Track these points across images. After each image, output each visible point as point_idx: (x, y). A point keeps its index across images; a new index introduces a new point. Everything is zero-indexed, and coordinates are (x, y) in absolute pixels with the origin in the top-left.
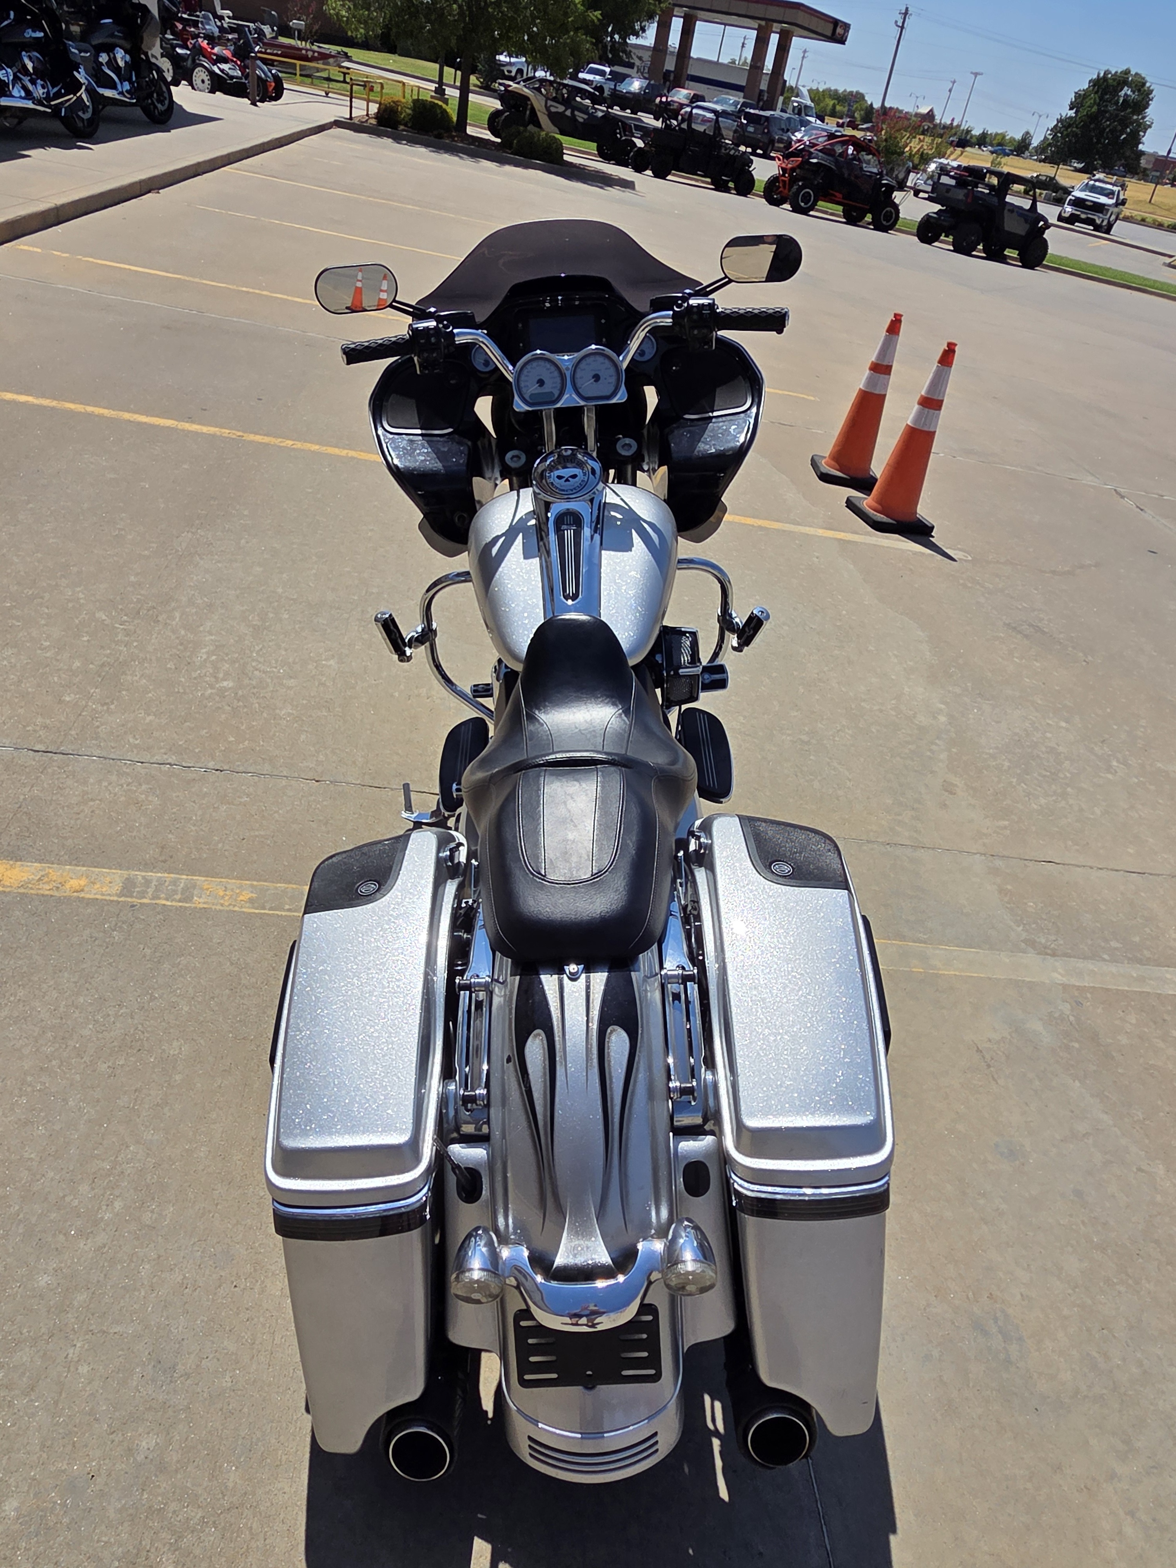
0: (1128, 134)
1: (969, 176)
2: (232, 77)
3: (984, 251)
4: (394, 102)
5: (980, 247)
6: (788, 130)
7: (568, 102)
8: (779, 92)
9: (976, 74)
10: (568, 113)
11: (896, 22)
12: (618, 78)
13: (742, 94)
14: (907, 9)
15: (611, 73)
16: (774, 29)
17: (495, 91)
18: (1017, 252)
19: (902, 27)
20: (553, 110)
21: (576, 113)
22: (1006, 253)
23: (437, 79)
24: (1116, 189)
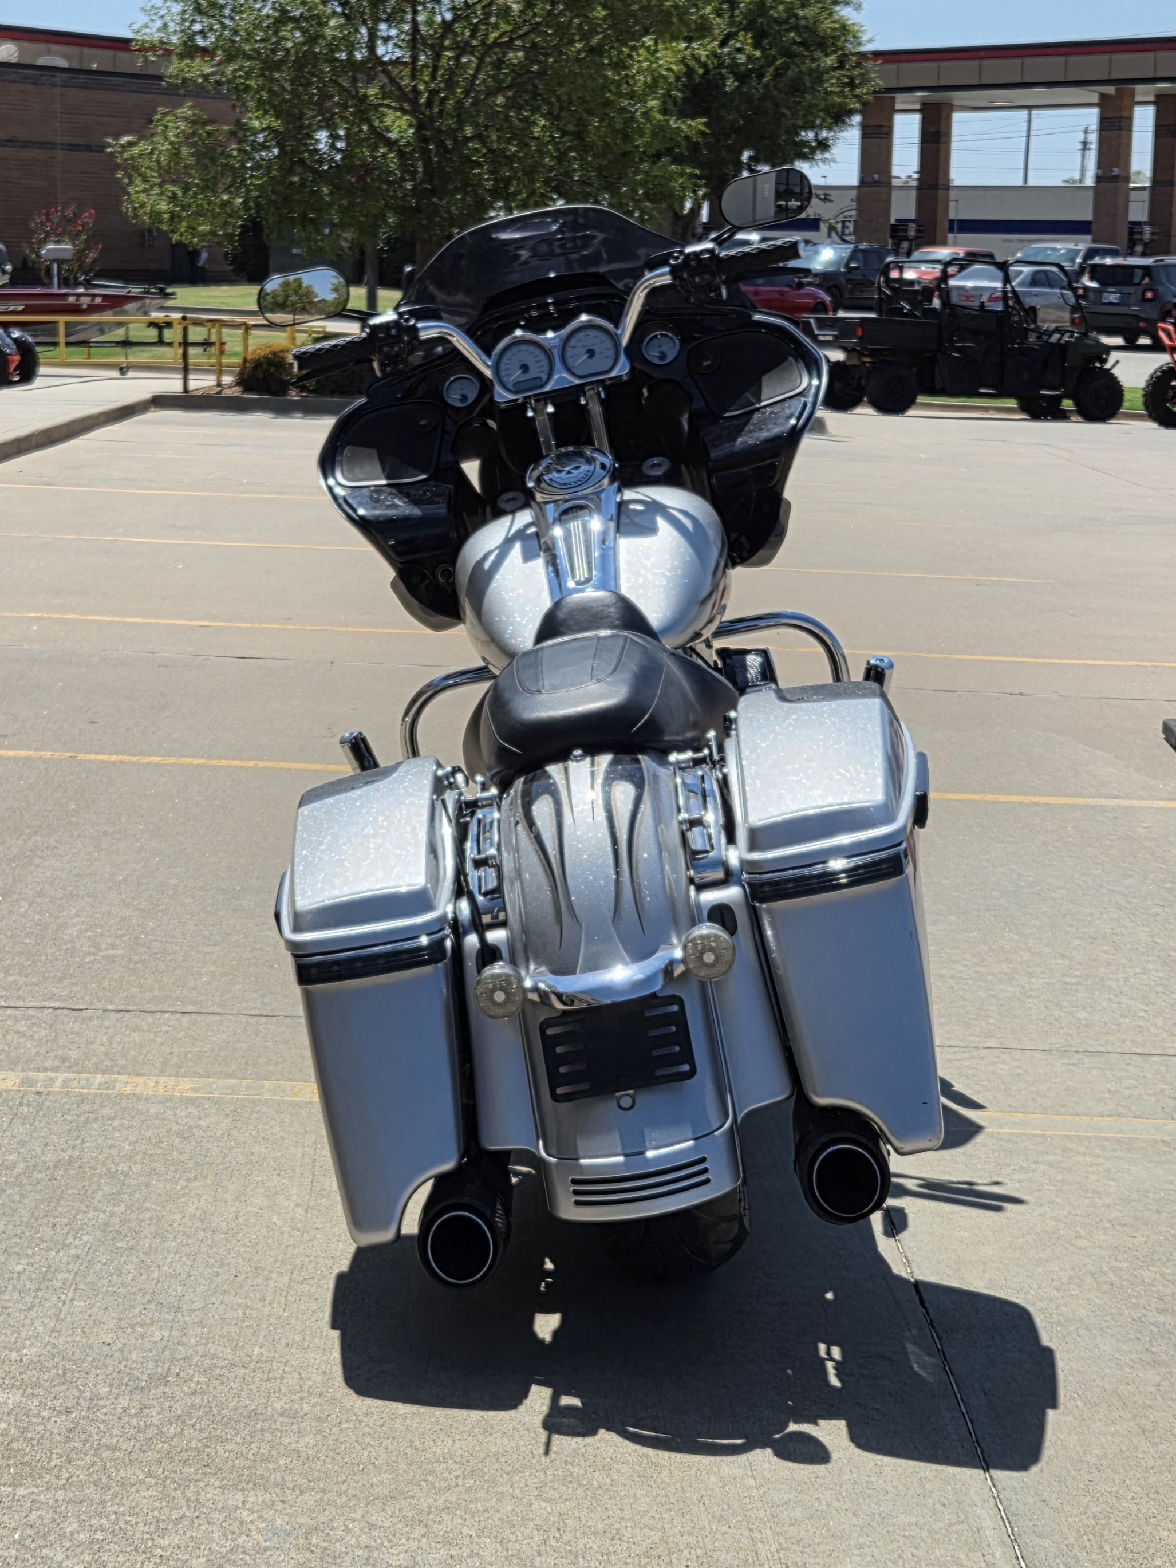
4: (271, 356)
16: (1139, 99)
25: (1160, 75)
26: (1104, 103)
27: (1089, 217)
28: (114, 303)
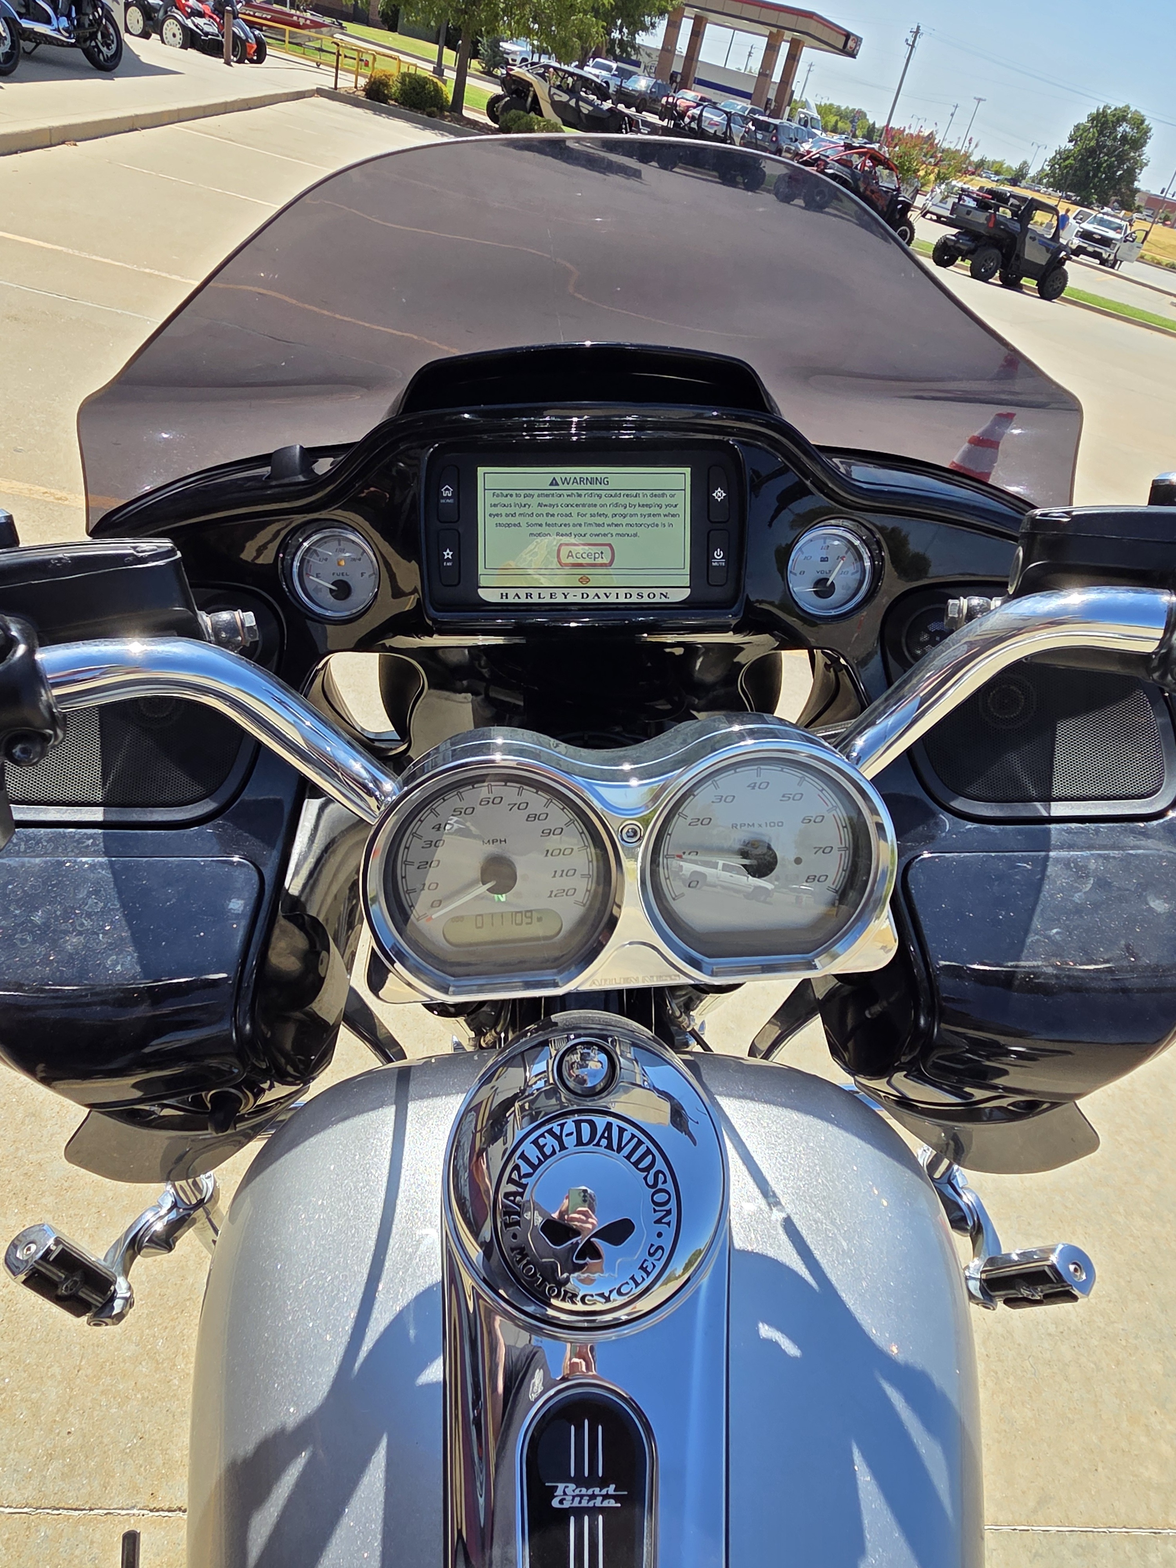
0: (1124, 171)
1: (992, 199)
2: (207, 34)
3: (1001, 279)
4: (386, 76)
5: (997, 274)
6: (796, 140)
7: (571, 91)
8: (786, 102)
9: (979, 100)
10: (573, 103)
11: (907, 40)
12: (624, 74)
13: (749, 101)
14: (918, 27)
15: (618, 69)
16: (785, 38)
17: (496, 77)
18: (1036, 282)
19: (913, 46)
20: (556, 98)
21: (581, 103)
22: (1022, 282)
23: (436, 60)
24: (1124, 223)
25: (797, 28)
26: (771, 36)
27: (752, 92)
28: (317, 25)
